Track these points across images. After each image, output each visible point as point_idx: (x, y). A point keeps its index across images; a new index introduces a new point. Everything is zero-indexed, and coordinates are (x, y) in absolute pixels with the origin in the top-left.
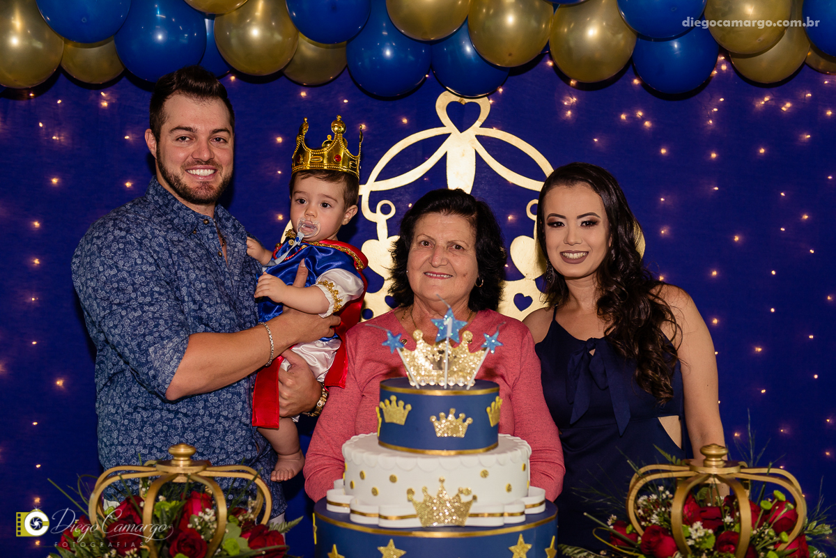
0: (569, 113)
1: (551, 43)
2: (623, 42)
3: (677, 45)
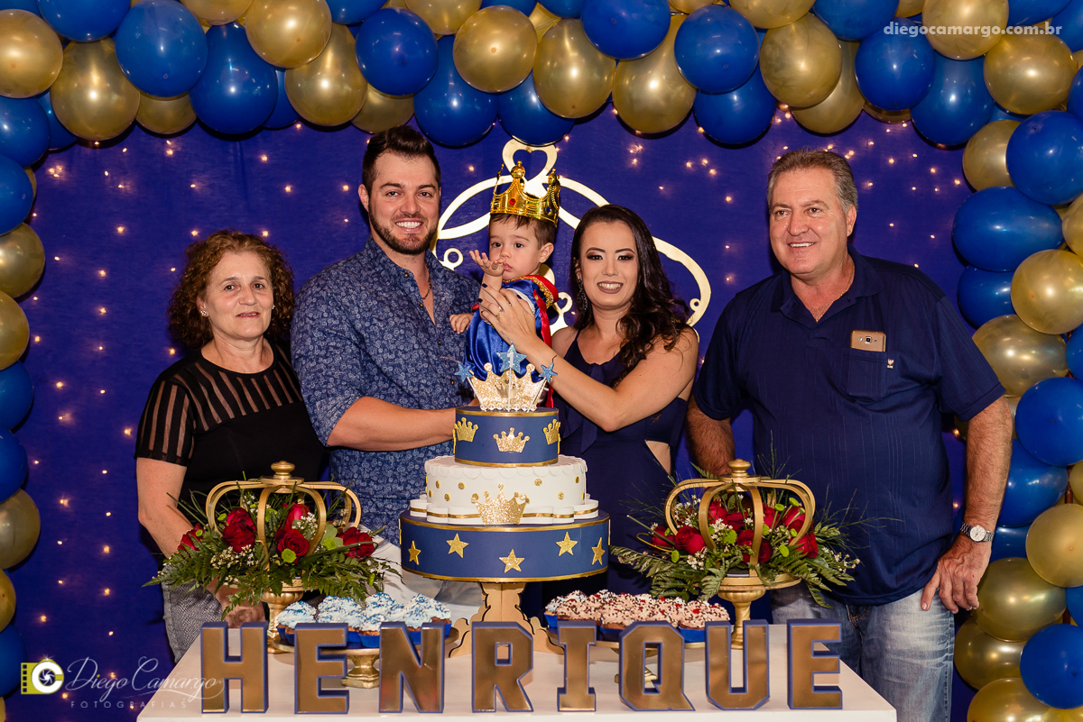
0: (635, 161)
1: (614, 95)
2: (683, 95)
3: (735, 98)
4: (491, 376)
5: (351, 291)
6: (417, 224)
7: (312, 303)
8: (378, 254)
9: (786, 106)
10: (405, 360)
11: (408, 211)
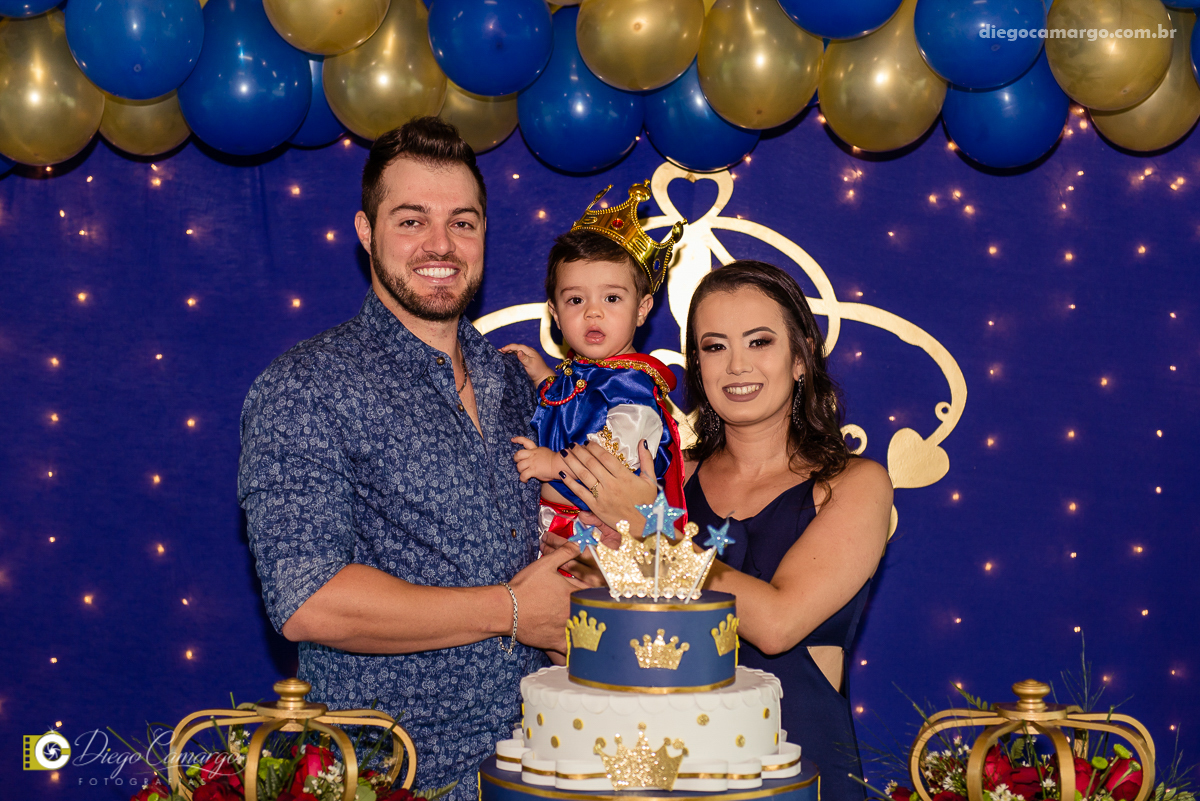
0: (851, 193)
1: (821, 94)
2: (926, 93)
3: (1007, 97)
4: (628, 542)
5: (351, 391)
6: (449, 272)
7: (286, 407)
8: (391, 325)
9: (1081, 111)
10: (439, 504)
11: (436, 249)
